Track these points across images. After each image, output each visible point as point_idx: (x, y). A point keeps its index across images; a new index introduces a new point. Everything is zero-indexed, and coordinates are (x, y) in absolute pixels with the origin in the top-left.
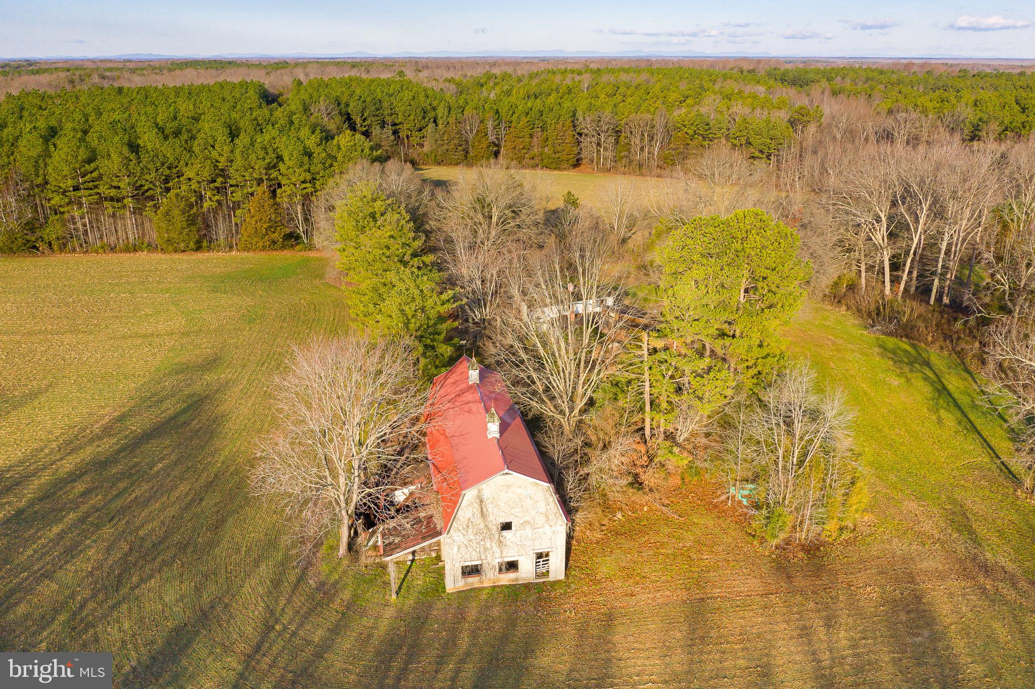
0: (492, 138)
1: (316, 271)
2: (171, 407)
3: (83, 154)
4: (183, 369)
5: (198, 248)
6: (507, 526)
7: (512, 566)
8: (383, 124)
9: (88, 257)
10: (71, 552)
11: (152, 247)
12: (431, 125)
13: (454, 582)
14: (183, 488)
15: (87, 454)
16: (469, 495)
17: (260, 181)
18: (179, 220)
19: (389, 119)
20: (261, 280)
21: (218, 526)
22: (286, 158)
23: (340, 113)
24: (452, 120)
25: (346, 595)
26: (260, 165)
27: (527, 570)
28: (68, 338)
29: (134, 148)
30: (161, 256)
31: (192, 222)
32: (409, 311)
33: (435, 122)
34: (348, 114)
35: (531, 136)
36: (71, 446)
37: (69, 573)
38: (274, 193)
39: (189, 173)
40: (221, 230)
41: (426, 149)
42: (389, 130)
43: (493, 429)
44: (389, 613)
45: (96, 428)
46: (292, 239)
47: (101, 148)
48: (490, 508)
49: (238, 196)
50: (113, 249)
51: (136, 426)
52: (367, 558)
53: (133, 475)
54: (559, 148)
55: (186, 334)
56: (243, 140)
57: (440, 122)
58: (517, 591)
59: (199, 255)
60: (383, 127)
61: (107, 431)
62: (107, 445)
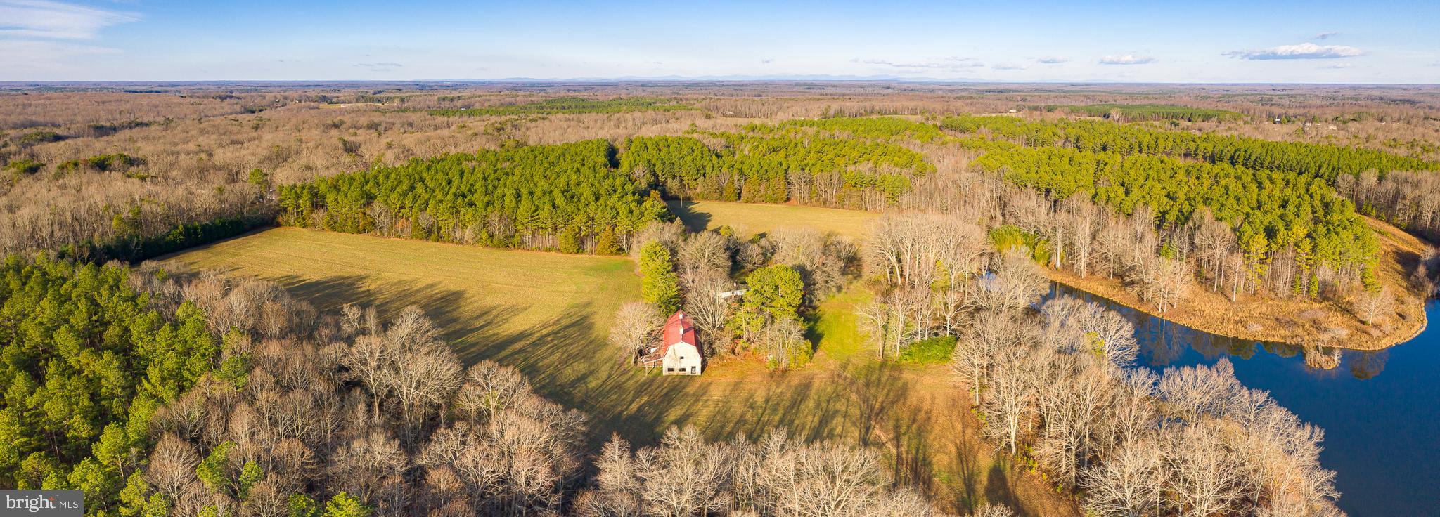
0: (737, 185)
1: (631, 267)
2: (575, 319)
3: (533, 208)
4: (577, 306)
5: (578, 252)
6: (682, 358)
7: (684, 370)
8: (674, 177)
9: (529, 253)
10: (551, 354)
11: (558, 250)
12: (702, 178)
13: (665, 373)
14: (583, 342)
15: (550, 329)
16: (671, 347)
17: (608, 224)
18: (571, 240)
19: (678, 174)
20: (606, 270)
21: (595, 352)
22: (621, 214)
23: (650, 172)
24: (714, 175)
25: (632, 373)
26: (609, 217)
27: (688, 371)
28: (531, 289)
29: (554, 206)
30: (560, 255)
31: (576, 240)
32: (661, 294)
33: (704, 176)
34: (655, 172)
35: (759, 185)
36: (544, 326)
37: (552, 358)
38: (613, 230)
39: (577, 218)
40: (589, 245)
41: (698, 190)
42: (677, 181)
43: (682, 331)
44: (644, 378)
45: (551, 322)
46: (621, 250)
47: (541, 206)
48: (677, 352)
49: (597, 230)
50: (540, 249)
51: (565, 322)
52: (639, 363)
53: (566, 337)
54: (776, 191)
55: (576, 293)
56: (601, 201)
57: (707, 176)
58: (683, 377)
59: (578, 256)
60: (673, 179)
61: (554, 324)
62: (556, 328)
